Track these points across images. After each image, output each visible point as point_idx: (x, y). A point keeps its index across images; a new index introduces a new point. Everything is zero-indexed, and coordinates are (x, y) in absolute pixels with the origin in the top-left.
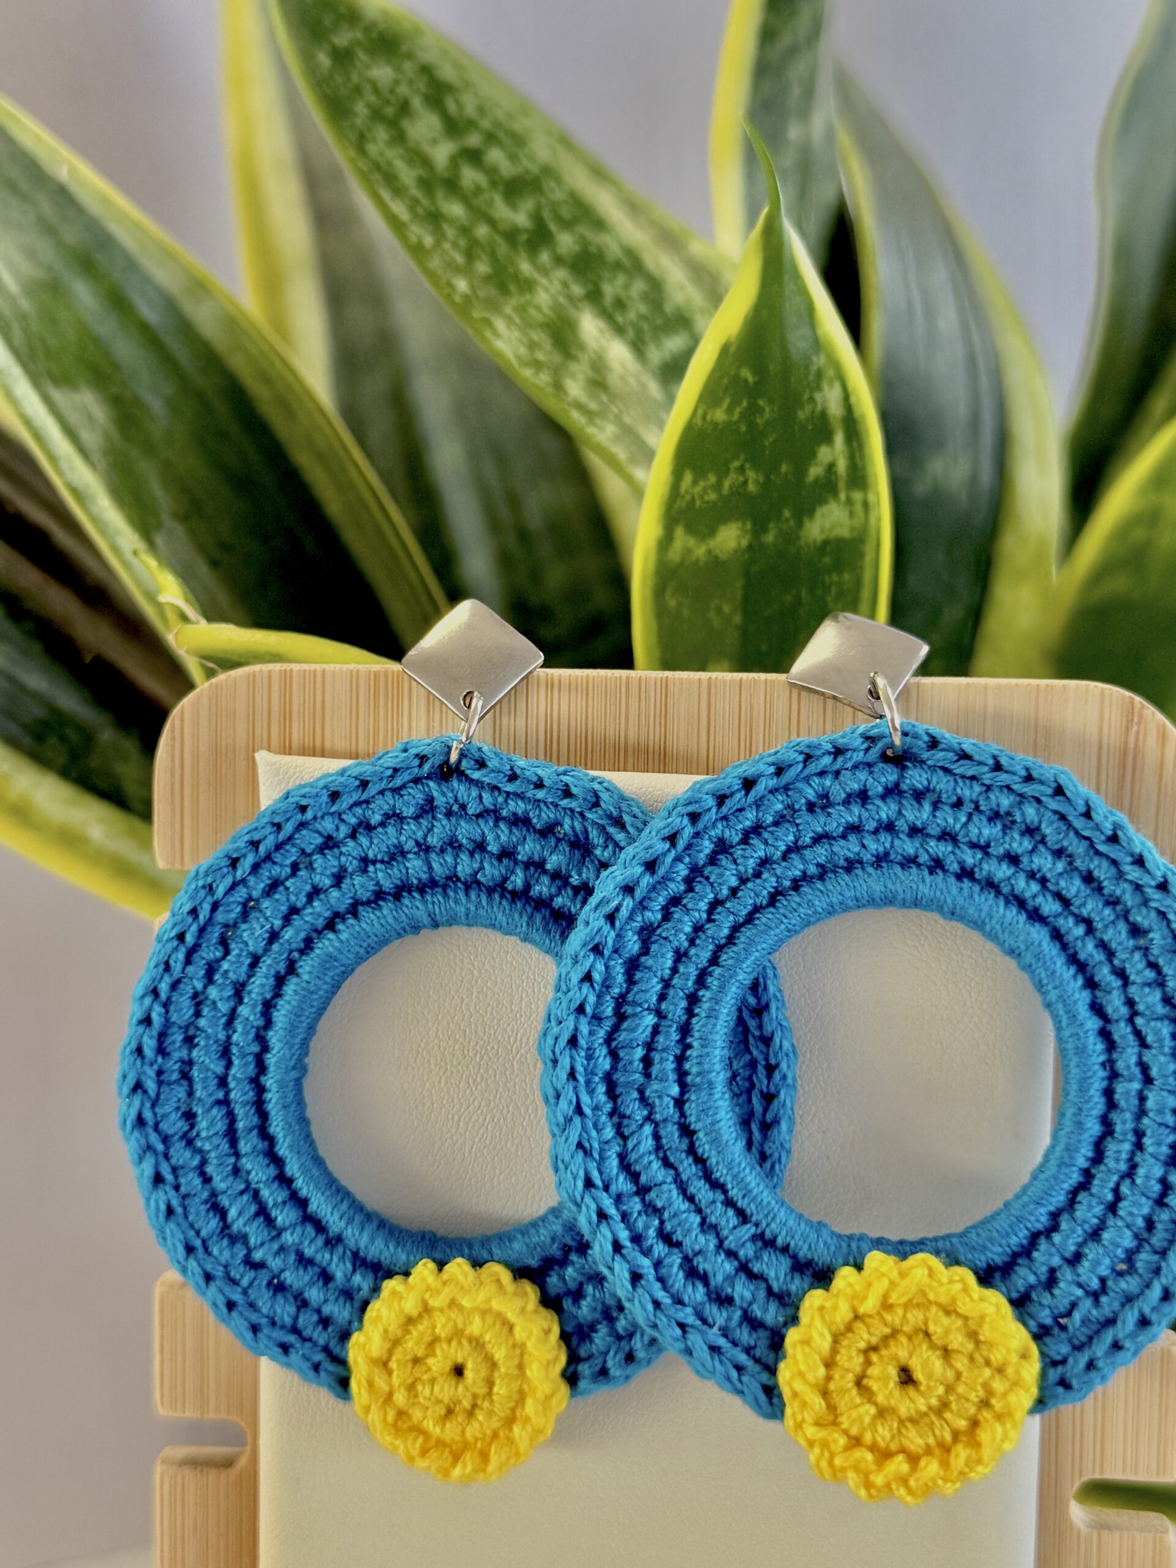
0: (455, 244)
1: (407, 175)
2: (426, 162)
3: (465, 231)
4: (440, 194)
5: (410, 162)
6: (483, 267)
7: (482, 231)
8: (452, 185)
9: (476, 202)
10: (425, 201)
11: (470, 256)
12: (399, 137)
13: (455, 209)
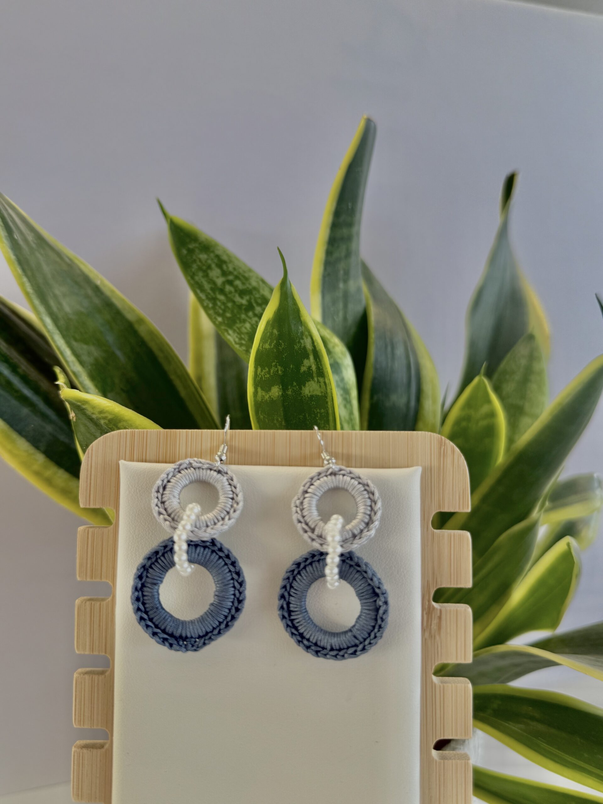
0: (220, 307)
1: (207, 286)
2: (214, 283)
3: (224, 304)
4: (217, 293)
5: (209, 283)
6: (228, 315)
7: (230, 305)
8: (222, 291)
9: (229, 296)
10: (212, 294)
11: (224, 311)
12: (206, 276)
13: (222, 297)
